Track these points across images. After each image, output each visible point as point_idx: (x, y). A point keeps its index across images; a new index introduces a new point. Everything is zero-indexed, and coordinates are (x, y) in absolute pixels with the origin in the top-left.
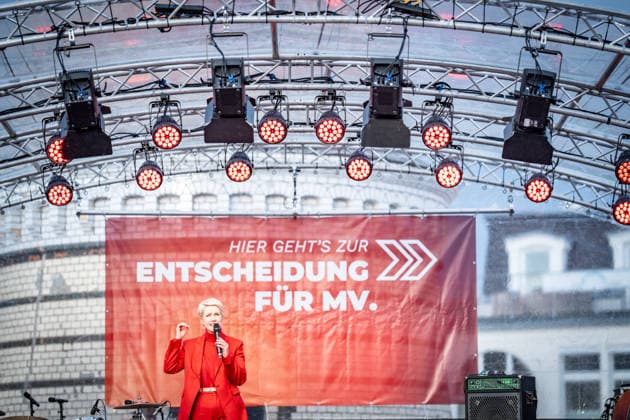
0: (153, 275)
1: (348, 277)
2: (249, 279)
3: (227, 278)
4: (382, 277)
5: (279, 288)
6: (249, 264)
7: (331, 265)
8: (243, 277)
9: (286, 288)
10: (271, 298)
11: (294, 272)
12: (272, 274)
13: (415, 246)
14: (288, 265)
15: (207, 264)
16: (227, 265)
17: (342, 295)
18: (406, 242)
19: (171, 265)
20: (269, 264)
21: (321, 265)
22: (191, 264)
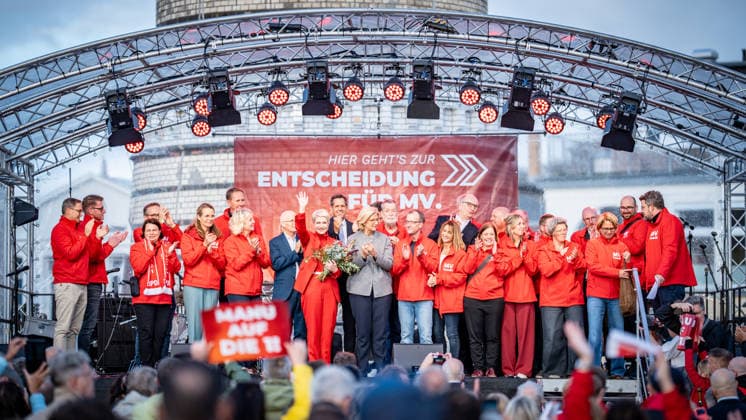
0: (271, 181)
1: (420, 183)
2: (344, 184)
3: (327, 184)
4: (445, 183)
5: (366, 191)
6: (344, 173)
7: (407, 173)
8: (339, 183)
9: (372, 191)
10: (360, 200)
11: (378, 179)
12: (361, 181)
13: (471, 160)
14: (373, 174)
15: (312, 173)
16: (327, 174)
17: (415, 196)
18: (464, 157)
19: (284, 173)
20: (359, 173)
21: (399, 174)
22: (299, 173)
